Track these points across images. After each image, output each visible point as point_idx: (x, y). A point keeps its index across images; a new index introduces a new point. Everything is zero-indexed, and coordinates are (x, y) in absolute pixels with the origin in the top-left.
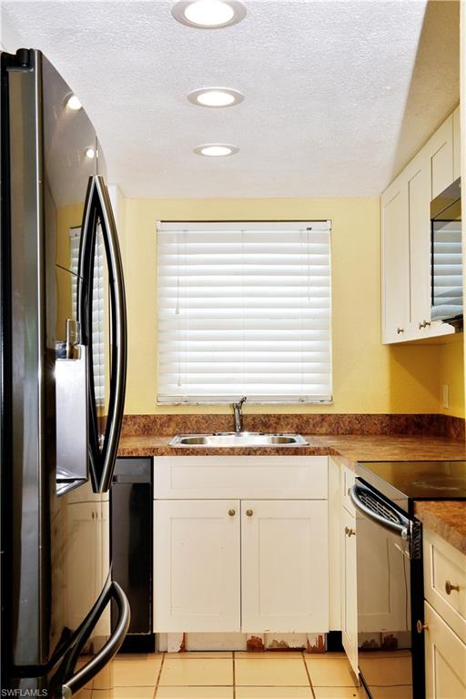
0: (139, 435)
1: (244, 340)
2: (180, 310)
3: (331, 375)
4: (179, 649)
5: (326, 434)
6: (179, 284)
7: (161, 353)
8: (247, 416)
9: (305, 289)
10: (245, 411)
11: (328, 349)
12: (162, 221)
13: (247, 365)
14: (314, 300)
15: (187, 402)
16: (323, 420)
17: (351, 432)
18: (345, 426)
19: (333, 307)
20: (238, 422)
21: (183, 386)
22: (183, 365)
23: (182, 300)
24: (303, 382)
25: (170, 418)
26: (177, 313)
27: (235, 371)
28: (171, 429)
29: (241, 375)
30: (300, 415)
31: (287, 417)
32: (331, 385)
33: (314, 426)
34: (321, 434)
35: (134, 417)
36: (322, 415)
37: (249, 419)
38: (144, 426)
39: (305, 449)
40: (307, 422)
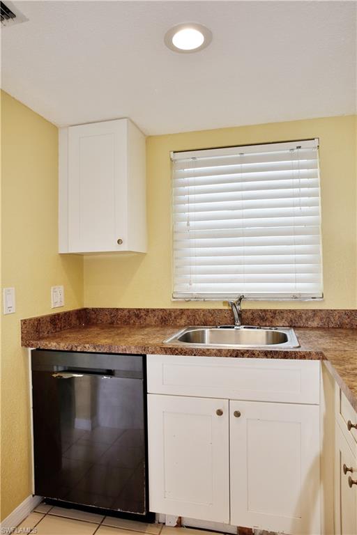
0: (157, 326)
1: (244, 246)
2: (191, 223)
3: (322, 274)
4: (176, 524)
5: (318, 328)
6: (189, 202)
7: (177, 258)
8: (245, 311)
9: (296, 199)
10: (244, 306)
11: (319, 252)
12: (174, 152)
13: (246, 267)
14: (304, 209)
15: (197, 299)
16: (314, 314)
17: (341, 327)
18: (335, 321)
19: (322, 215)
20: (236, 316)
21: (194, 285)
22: (193, 267)
23: (192, 214)
24: (296, 281)
25: (182, 311)
26: (188, 225)
27: (237, 272)
28: (183, 321)
29: (241, 276)
30: (293, 310)
31: (281, 312)
32: (322, 283)
33: (306, 320)
34: (313, 328)
35: (154, 310)
36: (314, 310)
37: (249, 314)
38: (162, 318)
39: (296, 353)
40: (300, 316)
